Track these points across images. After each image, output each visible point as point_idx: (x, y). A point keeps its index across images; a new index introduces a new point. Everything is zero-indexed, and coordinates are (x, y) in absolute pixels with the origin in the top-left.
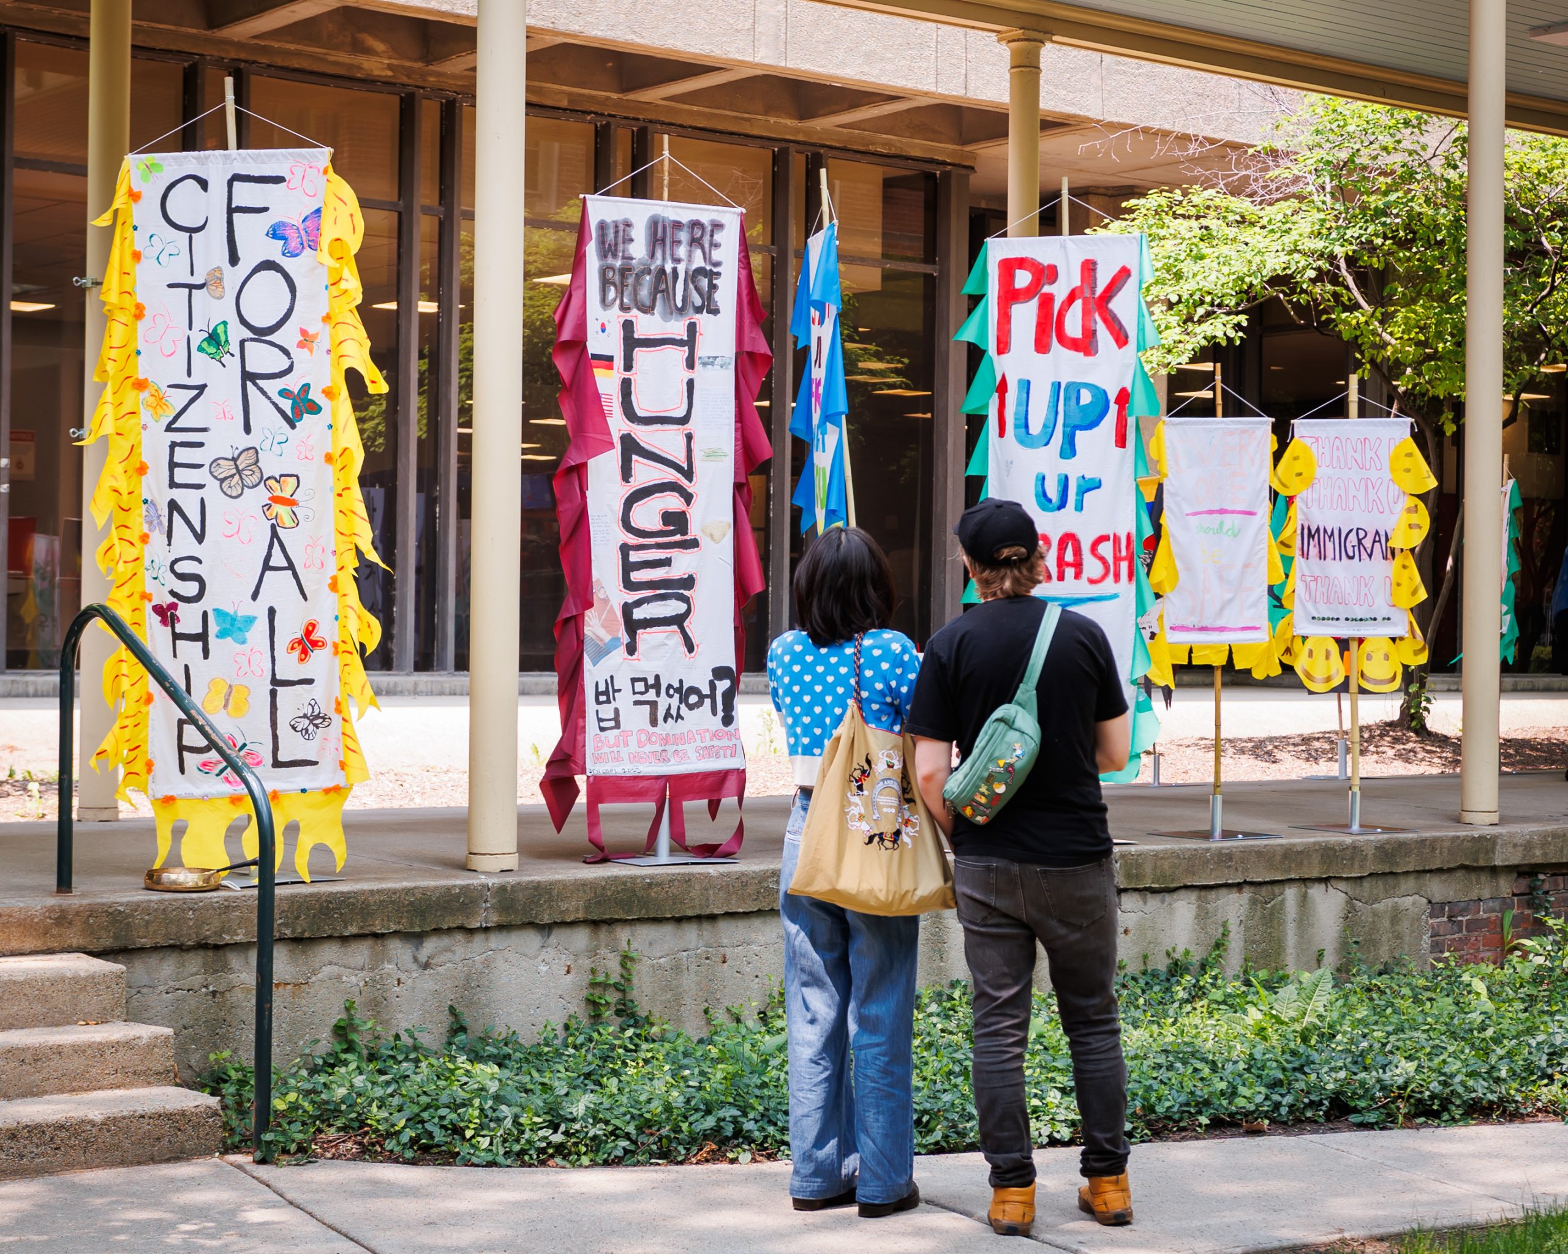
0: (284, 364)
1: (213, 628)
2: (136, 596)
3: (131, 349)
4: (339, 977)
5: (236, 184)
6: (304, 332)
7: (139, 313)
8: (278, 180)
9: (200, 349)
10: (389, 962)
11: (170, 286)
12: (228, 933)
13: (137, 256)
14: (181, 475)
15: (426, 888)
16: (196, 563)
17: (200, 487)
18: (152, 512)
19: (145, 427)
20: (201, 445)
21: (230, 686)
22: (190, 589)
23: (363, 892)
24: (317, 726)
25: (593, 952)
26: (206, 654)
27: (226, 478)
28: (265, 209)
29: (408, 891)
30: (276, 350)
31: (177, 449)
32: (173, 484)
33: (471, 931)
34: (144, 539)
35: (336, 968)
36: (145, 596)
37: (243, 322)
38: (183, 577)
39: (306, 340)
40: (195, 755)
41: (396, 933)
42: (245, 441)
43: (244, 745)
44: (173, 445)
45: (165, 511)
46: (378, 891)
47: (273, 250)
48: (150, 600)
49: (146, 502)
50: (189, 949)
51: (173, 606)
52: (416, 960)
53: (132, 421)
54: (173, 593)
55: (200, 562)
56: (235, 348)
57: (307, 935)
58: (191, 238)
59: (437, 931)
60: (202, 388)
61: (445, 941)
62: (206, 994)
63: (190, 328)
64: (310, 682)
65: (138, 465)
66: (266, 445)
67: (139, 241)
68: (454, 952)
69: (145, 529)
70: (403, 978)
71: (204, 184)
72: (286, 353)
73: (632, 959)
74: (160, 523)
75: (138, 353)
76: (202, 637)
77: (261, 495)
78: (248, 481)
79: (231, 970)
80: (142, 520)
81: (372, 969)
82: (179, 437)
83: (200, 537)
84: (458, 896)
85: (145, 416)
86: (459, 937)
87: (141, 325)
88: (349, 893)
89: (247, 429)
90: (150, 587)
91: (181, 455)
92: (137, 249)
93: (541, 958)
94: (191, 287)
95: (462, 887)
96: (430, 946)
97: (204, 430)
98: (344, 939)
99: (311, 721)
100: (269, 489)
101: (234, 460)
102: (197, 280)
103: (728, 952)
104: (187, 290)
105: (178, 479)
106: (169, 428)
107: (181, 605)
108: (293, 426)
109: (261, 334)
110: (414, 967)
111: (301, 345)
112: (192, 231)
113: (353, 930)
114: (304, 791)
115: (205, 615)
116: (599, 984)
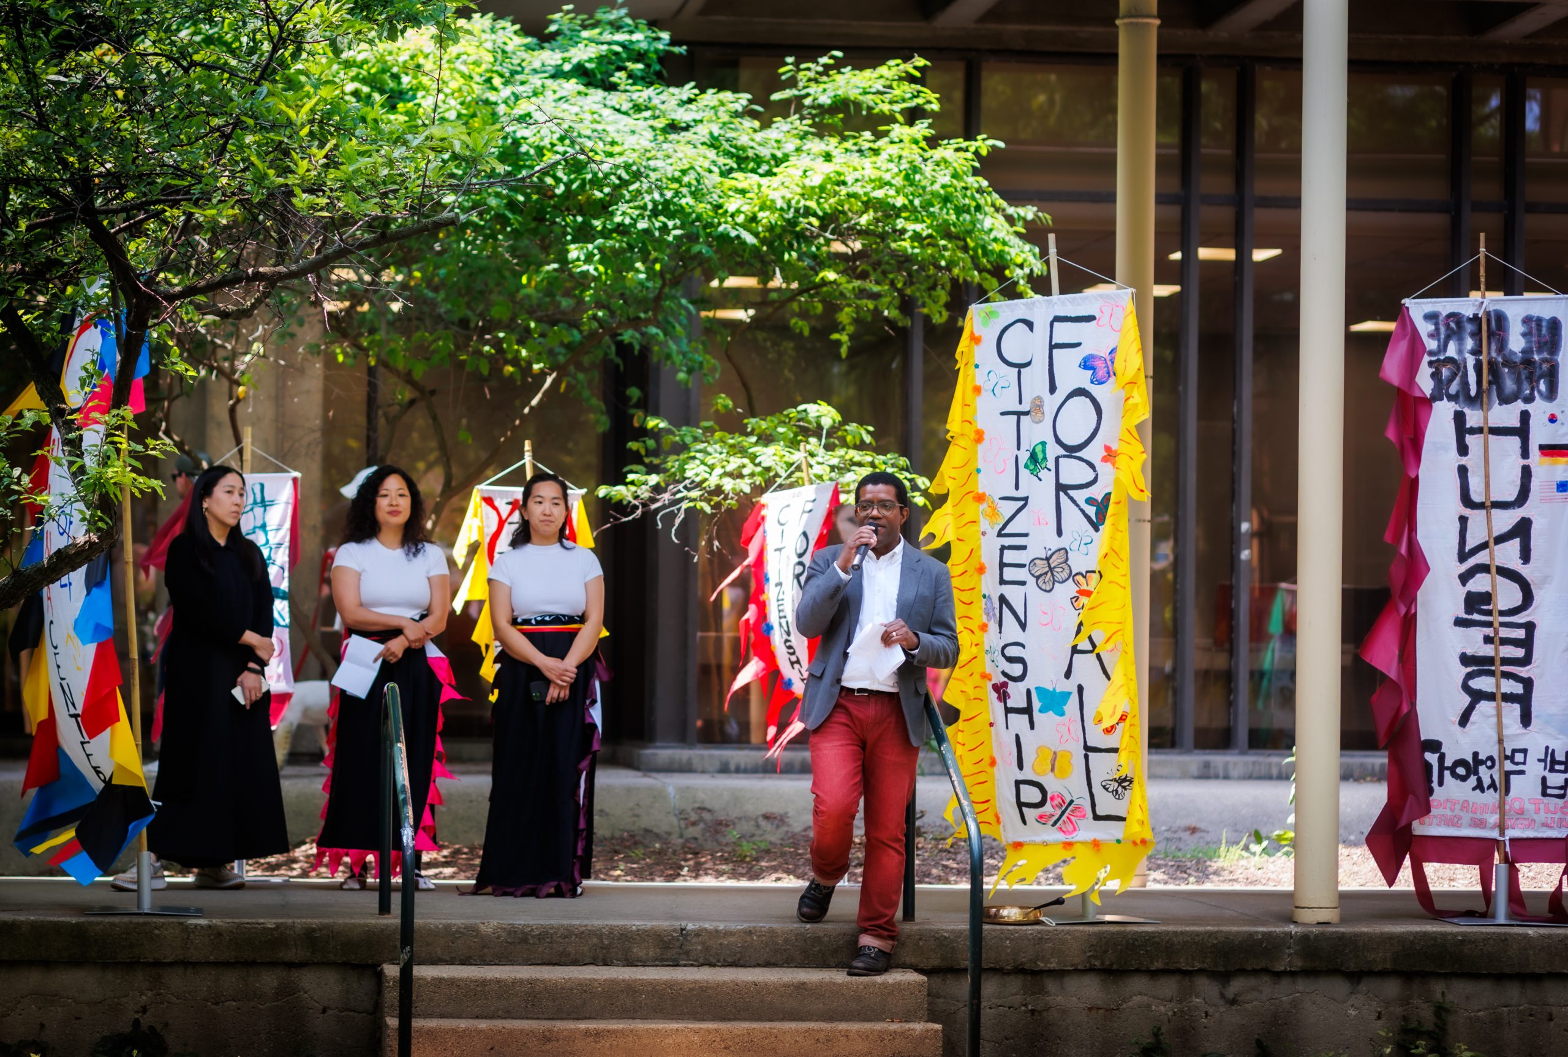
0: (1089, 475)
1: (1036, 705)
2: (977, 676)
3: (971, 468)
4: (1149, 1006)
5: (1056, 324)
6: (1108, 449)
7: (979, 437)
8: (1090, 319)
9: (1026, 466)
10: (1197, 996)
11: (1003, 414)
12: (1042, 961)
13: (977, 390)
14: (1010, 574)
15: (1229, 933)
16: (1020, 648)
17: (1023, 583)
18: (989, 604)
19: (984, 534)
20: (1024, 548)
21: (1055, 753)
22: (1016, 670)
23: (1167, 933)
24: (1124, 788)
25: (1405, 1001)
26: (1032, 726)
27: (1040, 575)
28: (1078, 345)
29: (1210, 934)
30: (1084, 464)
31: (1006, 551)
32: (1002, 582)
33: (1278, 975)
34: (984, 627)
35: (1145, 998)
36: (985, 676)
37: (1058, 441)
38: (1011, 660)
39: (1110, 455)
40: (1032, 810)
41: (1201, 971)
42: (1055, 543)
43: (1072, 802)
44: (1003, 548)
45: (997, 605)
46: (1182, 933)
47: (1083, 379)
48: (990, 680)
49: (984, 596)
50: (1009, 973)
51: (1005, 685)
52: (1222, 996)
53: (973, 528)
54: (1004, 674)
55: (1023, 646)
56: (1051, 464)
57: (1115, 967)
58: (1019, 373)
59: (1242, 972)
60: (1026, 499)
61: (1252, 981)
62: (1025, 1012)
63: (1019, 448)
64: (1115, 750)
65: (978, 566)
66: (1075, 546)
67: (979, 378)
68: (1261, 992)
69: (984, 619)
70: (1211, 1011)
71: (1030, 325)
72: (1092, 466)
73: (1447, 1011)
74: (994, 615)
75: (978, 471)
76: (1028, 711)
77: (1070, 589)
78: (1058, 577)
79: (1048, 993)
80: (982, 612)
81: (1180, 1001)
82: (1008, 541)
83: (1023, 626)
84: (1261, 941)
85: (984, 524)
86: (1266, 978)
87: (980, 448)
88: (1153, 932)
89: (1060, 533)
90: (989, 668)
91: (1010, 557)
92: (978, 384)
93: (1350, 1003)
94: (1019, 414)
95: (1264, 934)
96: (1236, 986)
97: (1026, 535)
98: (1154, 974)
99: (1120, 784)
100: (1077, 583)
101: (1048, 559)
102: (1025, 407)
103: (1555, 1010)
104: (1015, 417)
105: (1006, 577)
106: (1000, 534)
107: (1011, 683)
108: (1097, 530)
109: (1072, 451)
110: (1221, 1002)
111: (1105, 459)
112: (1020, 366)
113: (1158, 965)
114: (1118, 841)
115: (1029, 692)
116: (1412, 1031)
